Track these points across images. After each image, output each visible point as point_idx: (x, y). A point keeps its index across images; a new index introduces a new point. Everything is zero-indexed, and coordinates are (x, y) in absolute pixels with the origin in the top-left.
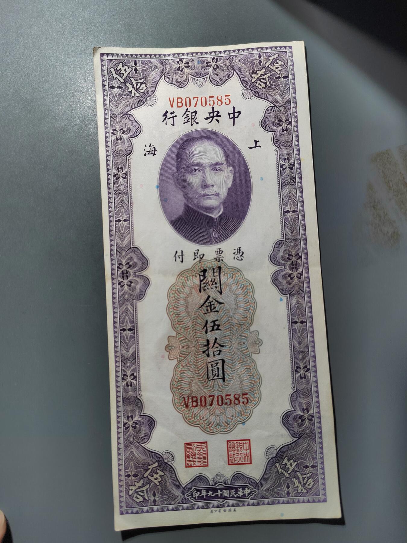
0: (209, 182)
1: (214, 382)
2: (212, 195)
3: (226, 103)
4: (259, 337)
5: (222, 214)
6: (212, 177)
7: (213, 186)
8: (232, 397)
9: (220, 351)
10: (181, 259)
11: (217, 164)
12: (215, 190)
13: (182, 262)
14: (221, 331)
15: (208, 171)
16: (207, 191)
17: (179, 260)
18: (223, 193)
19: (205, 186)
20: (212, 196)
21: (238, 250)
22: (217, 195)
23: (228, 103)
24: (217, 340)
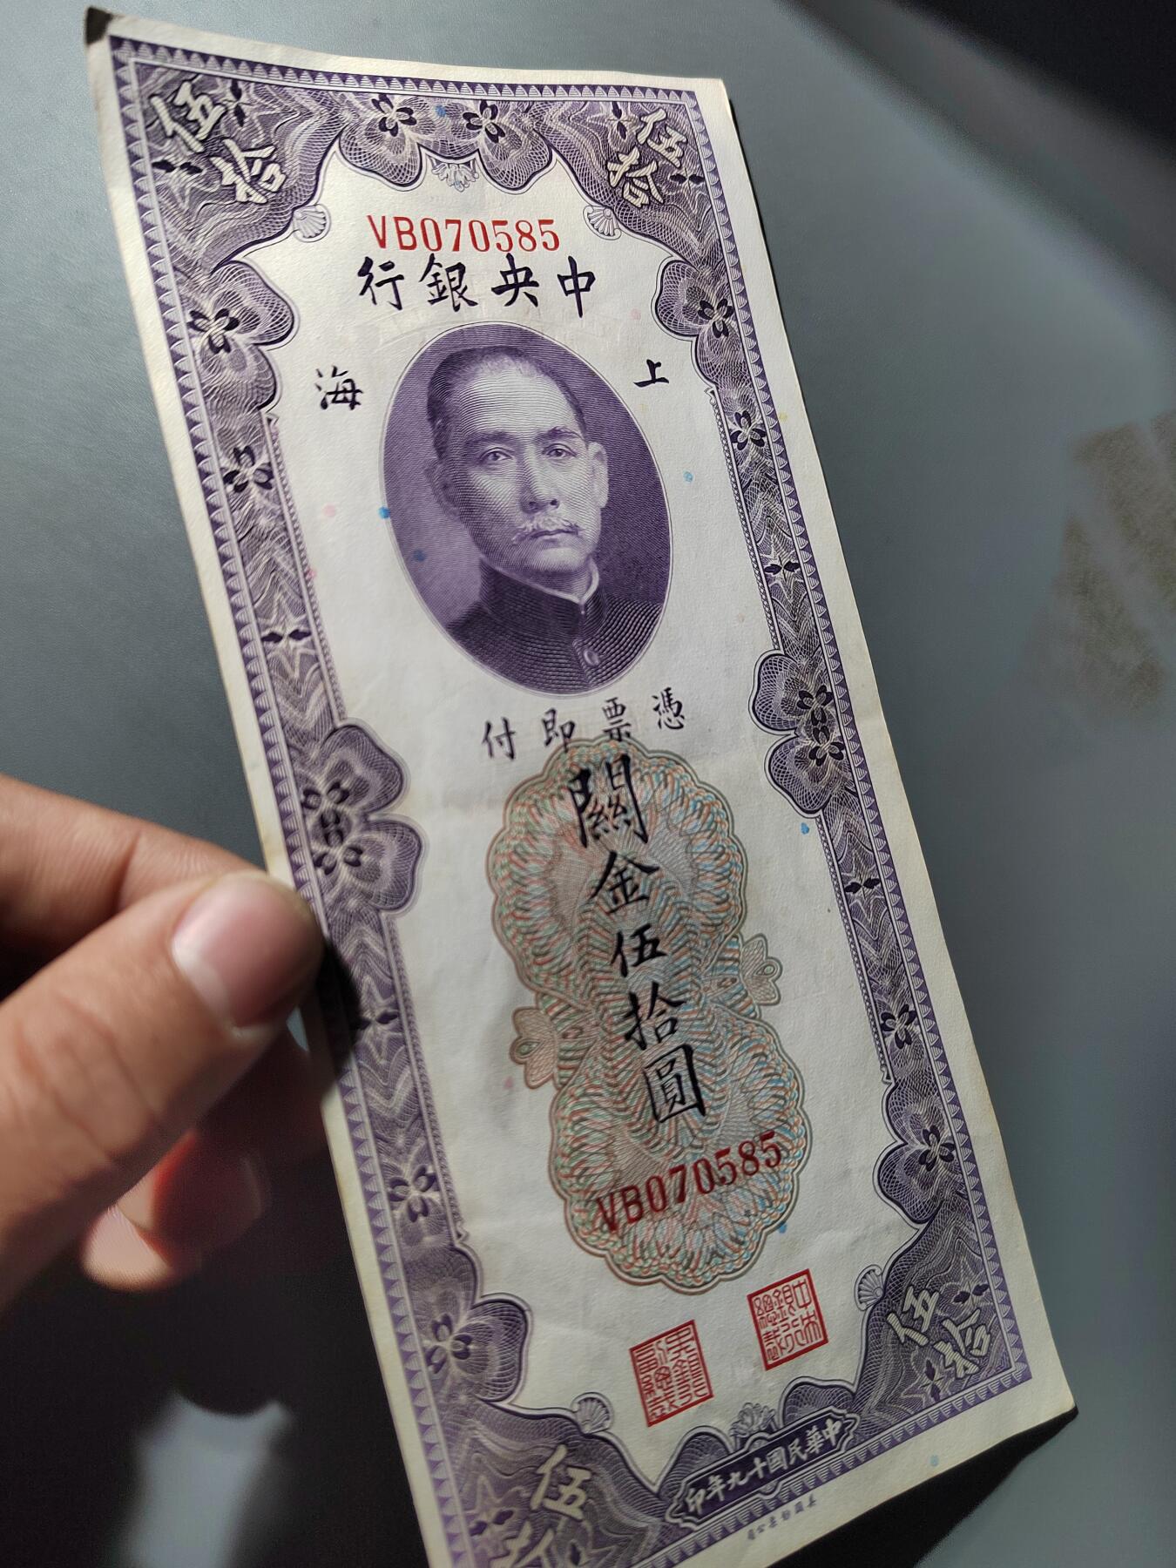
0: (543, 491)
1: (677, 1121)
2: (559, 531)
3: (545, 245)
4: (769, 955)
5: (599, 590)
6: (549, 478)
7: (554, 503)
8: (734, 1157)
9: (674, 1021)
10: (506, 748)
11: (555, 433)
12: (560, 516)
13: (512, 755)
14: (666, 958)
15: (531, 454)
16: (540, 521)
17: (501, 751)
18: (590, 525)
19: (532, 506)
20: (558, 536)
21: (666, 699)
22: (573, 530)
23: (551, 244)
24: (660, 989)
